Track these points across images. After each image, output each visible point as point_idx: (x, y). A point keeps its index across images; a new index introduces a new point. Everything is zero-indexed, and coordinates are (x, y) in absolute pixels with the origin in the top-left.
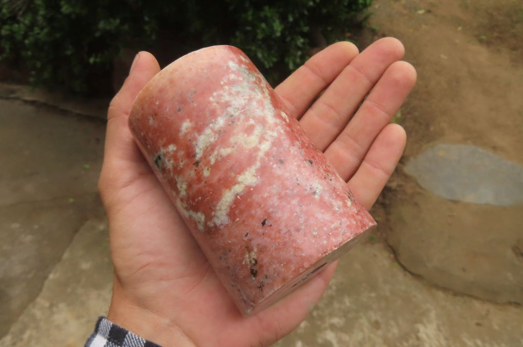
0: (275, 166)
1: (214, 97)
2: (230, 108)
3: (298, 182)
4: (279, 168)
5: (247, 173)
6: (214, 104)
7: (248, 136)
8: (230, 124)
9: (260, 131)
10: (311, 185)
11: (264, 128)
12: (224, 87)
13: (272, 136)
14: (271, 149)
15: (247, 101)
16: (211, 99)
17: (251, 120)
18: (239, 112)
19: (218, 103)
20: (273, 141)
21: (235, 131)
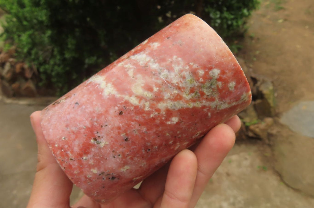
0: (117, 108)
1: (176, 58)
2: (167, 72)
3: (104, 127)
4: (115, 112)
5: (112, 89)
6: (170, 60)
7: (142, 87)
8: (152, 73)
9: (148, 96)
10: (102, 137)
11: (151, 99)
12: (187, 66)
13: (144, 106)
14: (132, 105)
15: (177, 85)
16: (175, 57)
17: (158, 88)
18: (164, 79)
19: (171, 62)
20: (140, 107)
21: (147, 77)
